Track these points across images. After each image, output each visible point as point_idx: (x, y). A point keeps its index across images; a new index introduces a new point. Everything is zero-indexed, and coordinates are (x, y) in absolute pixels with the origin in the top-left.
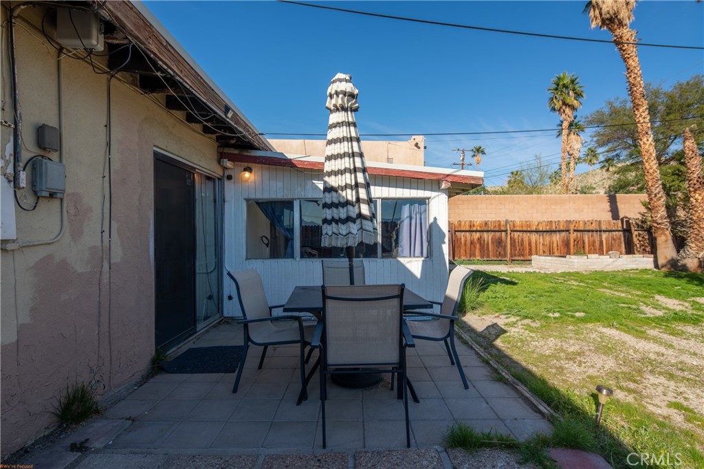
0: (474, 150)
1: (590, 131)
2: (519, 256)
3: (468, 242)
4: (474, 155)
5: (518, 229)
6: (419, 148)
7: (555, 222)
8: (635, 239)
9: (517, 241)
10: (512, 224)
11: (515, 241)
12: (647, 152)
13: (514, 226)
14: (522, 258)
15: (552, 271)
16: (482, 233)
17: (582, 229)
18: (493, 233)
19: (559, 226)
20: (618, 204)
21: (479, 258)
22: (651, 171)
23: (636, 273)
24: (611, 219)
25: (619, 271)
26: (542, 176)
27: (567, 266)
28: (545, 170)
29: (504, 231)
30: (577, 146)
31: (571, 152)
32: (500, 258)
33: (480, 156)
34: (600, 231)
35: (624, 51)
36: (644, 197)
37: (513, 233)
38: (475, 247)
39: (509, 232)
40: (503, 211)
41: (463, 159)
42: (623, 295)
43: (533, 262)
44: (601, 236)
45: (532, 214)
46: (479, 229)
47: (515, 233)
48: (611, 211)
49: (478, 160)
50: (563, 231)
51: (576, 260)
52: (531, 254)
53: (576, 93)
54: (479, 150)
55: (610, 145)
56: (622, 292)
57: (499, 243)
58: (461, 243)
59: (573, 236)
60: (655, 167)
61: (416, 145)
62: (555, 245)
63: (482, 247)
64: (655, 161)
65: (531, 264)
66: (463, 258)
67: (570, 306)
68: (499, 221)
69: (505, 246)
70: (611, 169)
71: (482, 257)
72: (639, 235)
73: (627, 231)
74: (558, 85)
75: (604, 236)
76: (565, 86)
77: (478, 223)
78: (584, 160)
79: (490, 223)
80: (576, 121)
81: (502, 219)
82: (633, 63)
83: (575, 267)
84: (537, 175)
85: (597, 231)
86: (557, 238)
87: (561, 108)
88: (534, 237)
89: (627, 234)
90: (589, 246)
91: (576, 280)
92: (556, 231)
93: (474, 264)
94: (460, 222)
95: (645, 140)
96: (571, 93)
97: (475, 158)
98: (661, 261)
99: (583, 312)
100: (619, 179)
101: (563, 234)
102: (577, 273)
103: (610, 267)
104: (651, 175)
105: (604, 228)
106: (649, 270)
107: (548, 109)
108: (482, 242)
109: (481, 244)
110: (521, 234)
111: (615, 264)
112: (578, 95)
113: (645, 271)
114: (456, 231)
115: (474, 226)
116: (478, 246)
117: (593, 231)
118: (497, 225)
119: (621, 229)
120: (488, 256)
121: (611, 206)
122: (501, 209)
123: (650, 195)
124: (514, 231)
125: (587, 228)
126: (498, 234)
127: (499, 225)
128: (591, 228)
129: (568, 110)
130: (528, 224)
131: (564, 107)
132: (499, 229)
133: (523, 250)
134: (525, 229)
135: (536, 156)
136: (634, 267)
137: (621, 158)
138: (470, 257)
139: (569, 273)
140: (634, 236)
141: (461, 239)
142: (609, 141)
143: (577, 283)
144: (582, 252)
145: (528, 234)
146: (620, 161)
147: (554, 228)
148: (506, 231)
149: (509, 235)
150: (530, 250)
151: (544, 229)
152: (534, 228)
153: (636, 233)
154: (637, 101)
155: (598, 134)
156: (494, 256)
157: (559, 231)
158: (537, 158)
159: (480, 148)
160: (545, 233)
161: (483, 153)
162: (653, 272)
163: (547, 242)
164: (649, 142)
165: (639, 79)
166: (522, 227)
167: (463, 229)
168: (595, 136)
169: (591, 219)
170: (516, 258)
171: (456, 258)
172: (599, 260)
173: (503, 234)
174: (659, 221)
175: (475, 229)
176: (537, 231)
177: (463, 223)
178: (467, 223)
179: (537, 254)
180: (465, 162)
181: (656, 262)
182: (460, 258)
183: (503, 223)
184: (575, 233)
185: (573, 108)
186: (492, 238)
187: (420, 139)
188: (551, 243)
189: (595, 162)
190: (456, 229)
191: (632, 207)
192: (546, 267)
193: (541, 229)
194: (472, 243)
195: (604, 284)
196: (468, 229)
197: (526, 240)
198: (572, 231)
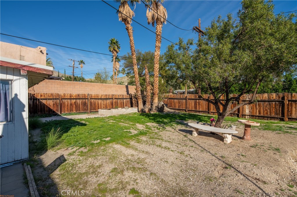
0: (80, 61)
1: (122, 62)
2: (94, 110)
3: (69, 104)
4: (80, 64)
5: (93, 98)
6: (43, 53)
7: (108, 95)
8: (133, 102)
9: (93, 103)
10: (90, 95)
11: (92, 103)
12: (136, 71)
13: (92, 97)
14: (95, 111)
15: (105, 116)
16: (76, 100)
17: (117, 98)
18: (82, 100)
19: (109, 97)
20: (129, 89)
21: (75, 112)
22: (137, 78)
23: (132, 115)
24: (126, 94)
25: (128, 114)
26: (106, 76)
27: (111, 113)
28: (107, 74)
29: (87, 99)
30: (118, 66)
31: (116, 68)
32: (85, 111)
33: (82, 65)
34: (123, 99)
35: (129, 33)
36: (135, 87)
37: (91, 100)
38: (73, 107)
39: (89, 99)
40: (87, 90)
41: (74, 65)
42: (127, 125)
43: (99, 112)
44: (123, 100)
45: (100, 91)
46: (75, 98)
47: (92, 100)
48: (127, 91)
49: (81, 66)
50: (111, 99)
51: (114, 111)
52: (98, 109)
53: (118, 47)
54: (82, 62)
55: (128, 68)
56: (127, 123)
57: (85, 104)
58: (65, 105)
59: (114, 100)
60: (138, 77)
61: (41, 51)
62: (108, 104)
63: (76, 106)
64: (138, 75)
65: (98, 113)
66: (66, 112)
67: (106, 134)
68: (85, 94)
69: (88, 106)
70: (129, 76)
71: (76, 111)
72: (134, 100)
73: (131, 99)
74: (112, 42)
75: (125, 100)
76: (114, 43)
77: (74, 95)
78: (121, 72)
79: (80, 95)
80: (118, 57)
81: (86, 93)
82: (132, 39)
83: (114, 114)
84: (105, 76)
85: (122, 99)
86: (109, 101)
87: (113, 51)
88: (100, 101)
89: (131, 100)
90: (120, 104)
91: (112, 120)
92: (108, 99)
93: (72, 115)
94: (65, 94)
95: (135, 67)
96: (116, 46)
97: (80, 65)
98: (140, 110)
99: (110, 137)
100: (131, 80)
101: (111, 100)
102: (114, 116)
103: (125, 113)
104: (137, 79)
105: (124, 98)
106: (136, 113)
107: (108, 50)
108: (77, 104)
109: (76, 105)
110: (94, 100)
111: (127, 111)
112: (118, 48)
113: (135, 113)
114: (62, 99)
115: (72, 96)
116: (74, 106)
117: (121, 99)
118: (84, 96)
119: (129, 98)
120: (79, 110)
121: (127, 90)
122: (86, 89)
123: (136, 86)
124: (92, 99)
125: (119, 98)
126: (84, 100)
127: (85, 96)
128: (120, 98)
129: (115, 52)
130: (97, 96)
131: (114, 51)
132: (85, 98)
133: (95, 107)
134: (96, 98)
135: (104, 68)
136: (132, 112)
137: (131, 73)
138: (70, 111)
139: (111, 116)
140: (133, 100)
141: (65, 103)
142: (128, 67)
143: (113, 121)
144: (117, 107)
145: (98, 100)
146: (131, 74)
147: (108, 97)
148: (88, 99)
149: (89, 100)
150: (98, 107)
151: (104, 98)
152: (100, 97)
153: (134, 99)
154: (133, 52)
155: (125, 64)
156: (82, 110)
157: (109, 99)
158: (105, 69)
159: (82, 61)
160: (104, 100)
161: (84, 63)
162: (137, 114)
163: (105, 103)
164: (136, 68)
165: (133, 45)
166: (95, 97)
167: (66, 98)
168: (124, 64)
169: (120, 94)
170: (92, 111)
171: (62, 113)
172: (122, 110)
173: (87, 100)
174: (139, 96)
175: (73, 98)
176: (101, 99)
177: (66, 95)
178: (69, 95)
179: (101, 109)
180: (75, 66)
181: (138, 110)
182: (64, 112)
183: (86, 95)
184: (115, 99)
185: (117, 52)
186: (81, 102)
187: (44, 49)
188: (106, 103)
189: (125, 73)
190: (63, 98)
191: (132, 90)
192: (104, 114)
193: (103, 98)
194: (71, 105)
195: (122, 121)
196: (69, 98)
197: (97, 102)
198: (114, 99)
